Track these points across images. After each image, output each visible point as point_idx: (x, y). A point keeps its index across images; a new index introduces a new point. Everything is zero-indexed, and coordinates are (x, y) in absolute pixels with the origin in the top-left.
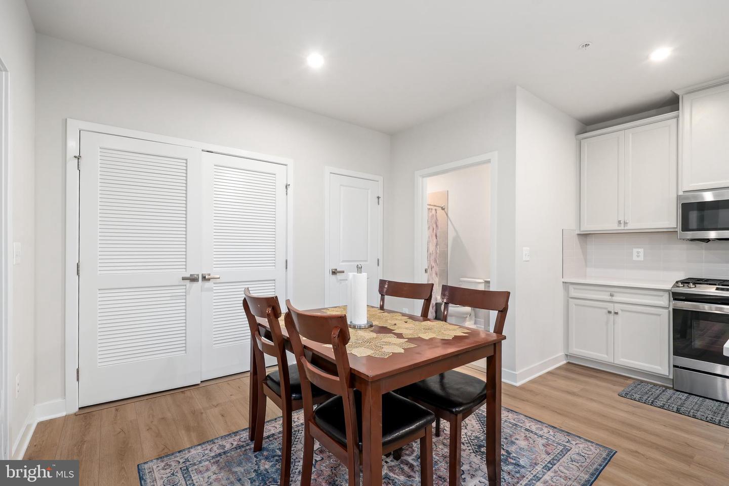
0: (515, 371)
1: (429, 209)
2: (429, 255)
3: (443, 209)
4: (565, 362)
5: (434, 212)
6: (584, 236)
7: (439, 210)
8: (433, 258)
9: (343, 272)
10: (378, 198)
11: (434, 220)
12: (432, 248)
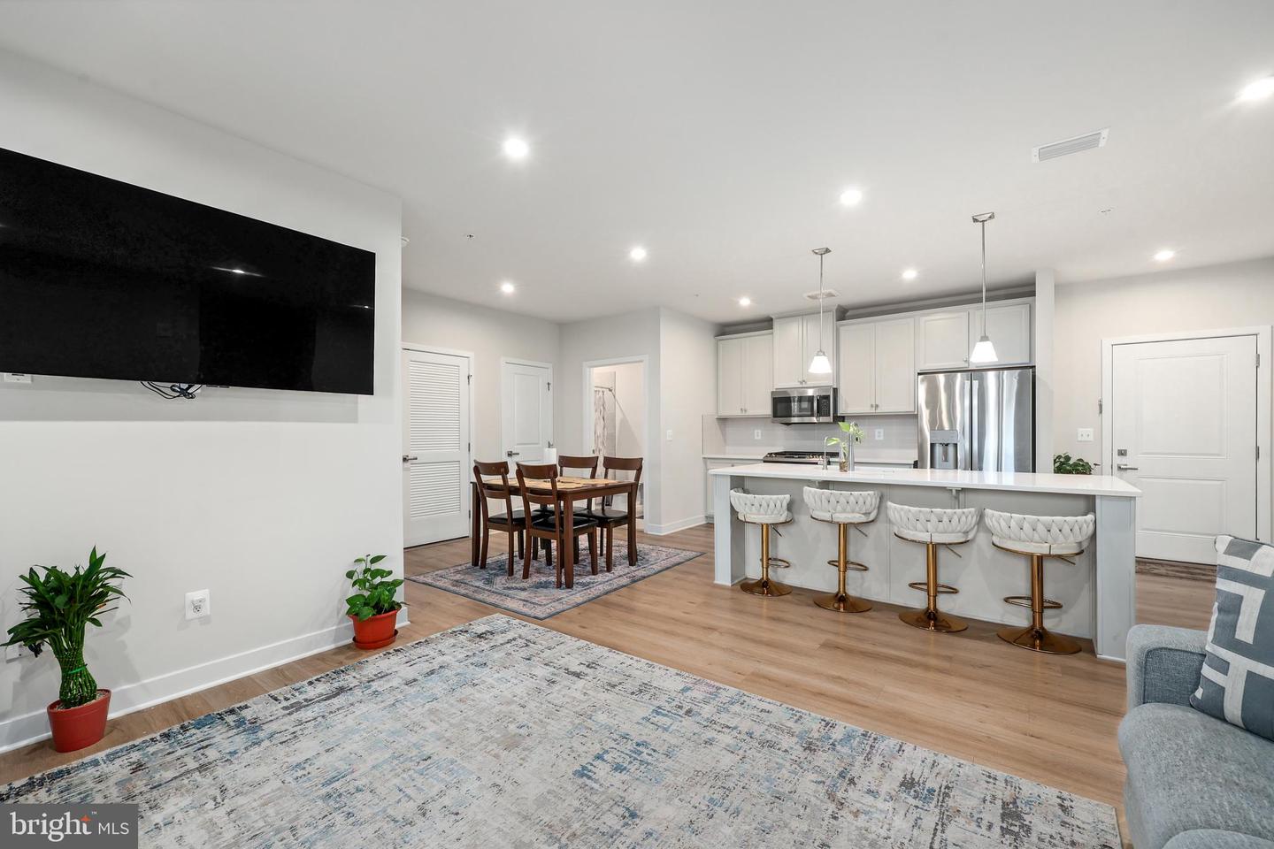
0: (660, 524)
1: (596, 391)
2: (597, 438)
3: (611, 390)
4: (704, 522)
5: (601, 393)
6: (723, 420)
7: (607, 391)
8: (600, 440)
9: (518, 454)
10: (549, 384)
11: (601, 403)
12: (599, 431)
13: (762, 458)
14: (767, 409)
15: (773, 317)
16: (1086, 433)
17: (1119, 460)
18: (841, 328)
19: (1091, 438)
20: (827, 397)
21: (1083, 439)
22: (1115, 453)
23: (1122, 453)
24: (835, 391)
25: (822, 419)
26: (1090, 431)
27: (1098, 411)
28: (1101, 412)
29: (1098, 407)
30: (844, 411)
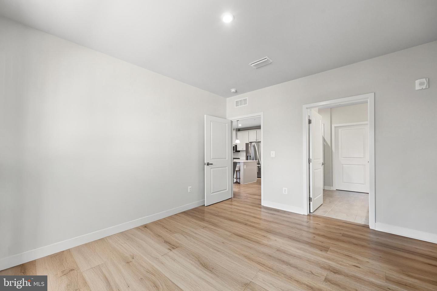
20: (234, 147)
30: (238, 149)
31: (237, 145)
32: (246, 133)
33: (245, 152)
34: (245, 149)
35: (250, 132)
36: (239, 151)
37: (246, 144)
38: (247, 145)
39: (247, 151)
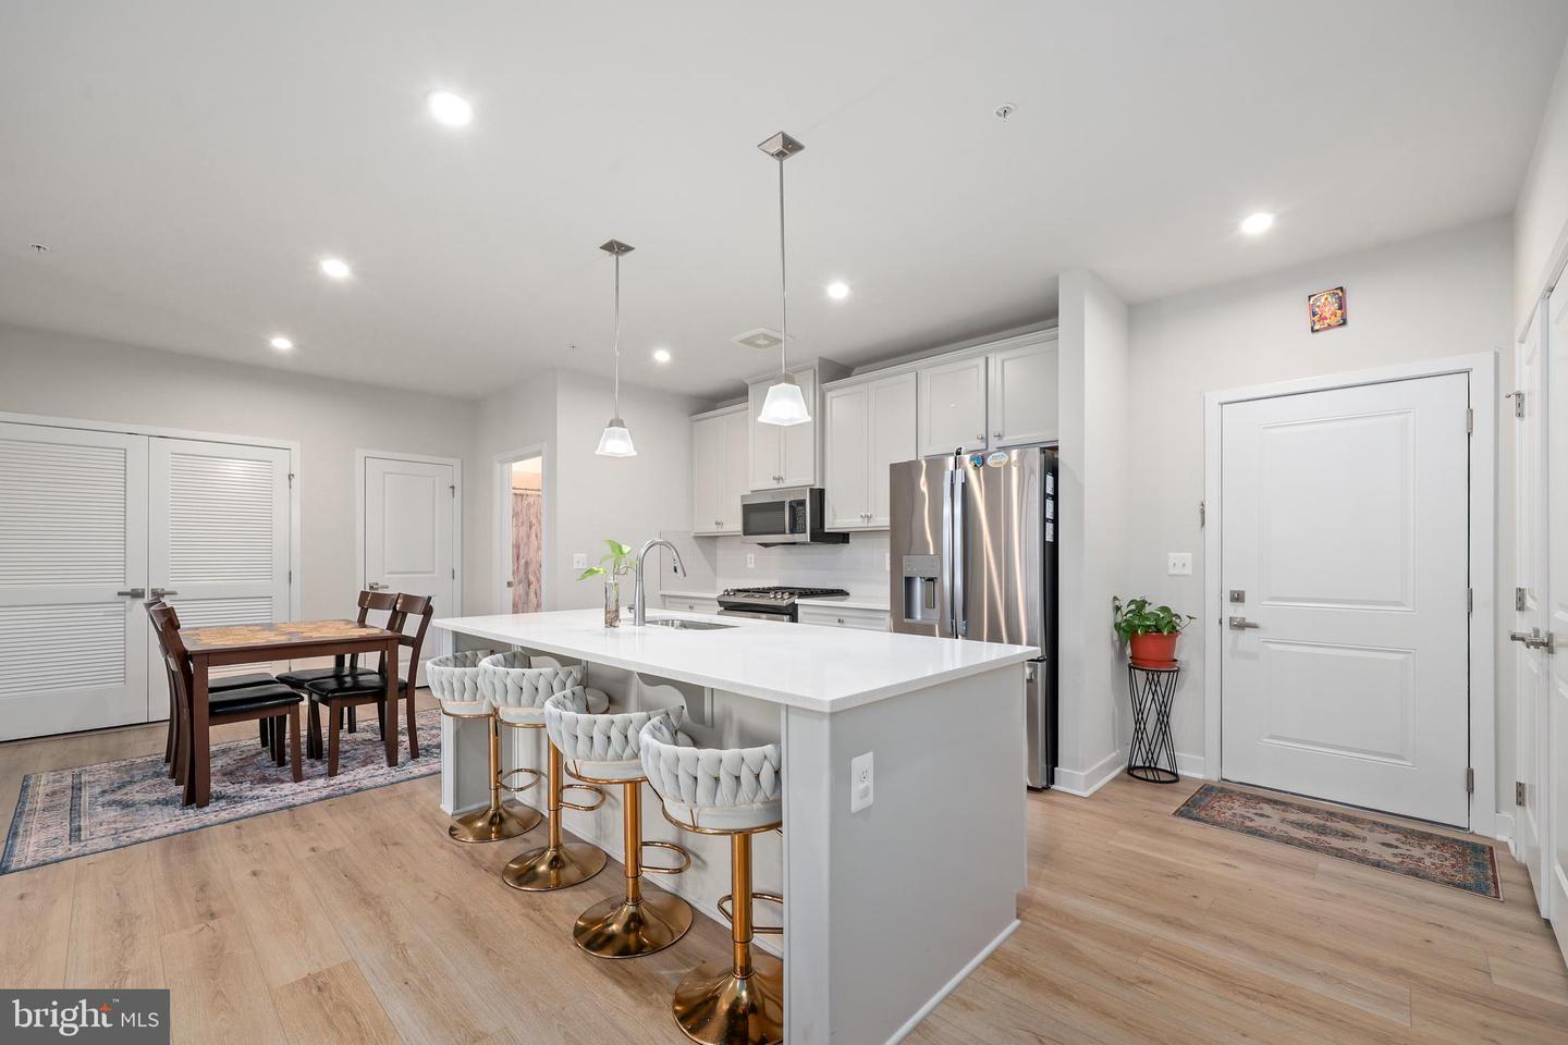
6: (705, 541)
10: (452, 488)
13: (715, 596)
14: (736, 525)
15: (747, 381)
16: (1180, 561)
17: (1232, 610)
18: (829, 395)
19: (1188, 571)
20: (802, 503)
21: (1175, 572)
22: (1227, 596)
23: (1238, 597)
24: (819, 496)
25: (797, 537)
26: (1187, 556)
27: (1200, 523)
28: (1203, 524)
29: (1199, 514)
30: (831, 524)
31: (822, 492)
32: (896, 383)
33: (887, 541)
34: (883, 520)
35: (926, 375)
36: (843, 538)
37: (896, 470)
38: (902, 476)
39: (902, 534)
